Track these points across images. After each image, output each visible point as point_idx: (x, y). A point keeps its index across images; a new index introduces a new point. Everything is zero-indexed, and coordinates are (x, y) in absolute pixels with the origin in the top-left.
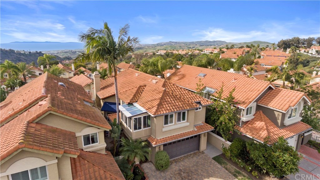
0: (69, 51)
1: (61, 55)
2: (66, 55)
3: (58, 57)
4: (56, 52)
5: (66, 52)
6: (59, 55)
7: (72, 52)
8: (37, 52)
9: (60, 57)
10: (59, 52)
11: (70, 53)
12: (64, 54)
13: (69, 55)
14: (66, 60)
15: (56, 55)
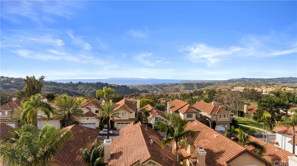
0: (147, 85)
1: (141, 88)
2: (144, 89)
3: (138, 90)
4: (137, 86)
5: (144, 86)
6: (139, 88)
7: (149, 86)
8: (123, 85)
9: (139, 90)
10: (140, 86)
11: (147, 87)
12: (143, 87)
13: (146, 88)
14: (143, 93)
15: (137, 88)
